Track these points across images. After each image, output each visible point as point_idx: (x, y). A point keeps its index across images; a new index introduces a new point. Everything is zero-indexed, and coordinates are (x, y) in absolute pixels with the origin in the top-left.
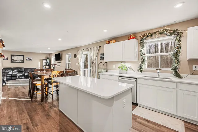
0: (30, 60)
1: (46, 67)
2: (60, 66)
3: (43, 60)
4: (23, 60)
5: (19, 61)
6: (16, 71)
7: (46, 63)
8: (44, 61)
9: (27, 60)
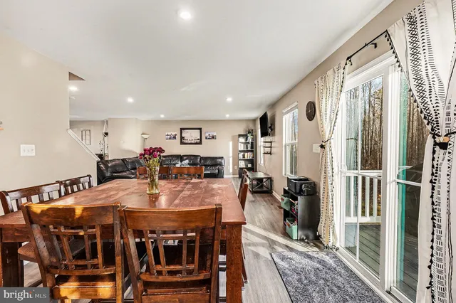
0: (213, 137)
1: (246, 154)
2: (270, 153)
3: (240, 136)
4: (199, 138)
5: (193, 142)
6: (187, 161)
7: (246, 143)
8: (242, 140)
9: (206, 138)
